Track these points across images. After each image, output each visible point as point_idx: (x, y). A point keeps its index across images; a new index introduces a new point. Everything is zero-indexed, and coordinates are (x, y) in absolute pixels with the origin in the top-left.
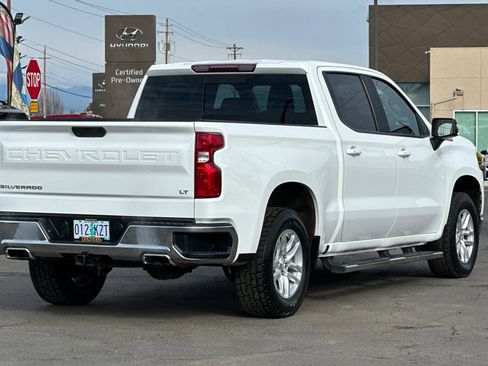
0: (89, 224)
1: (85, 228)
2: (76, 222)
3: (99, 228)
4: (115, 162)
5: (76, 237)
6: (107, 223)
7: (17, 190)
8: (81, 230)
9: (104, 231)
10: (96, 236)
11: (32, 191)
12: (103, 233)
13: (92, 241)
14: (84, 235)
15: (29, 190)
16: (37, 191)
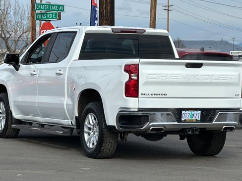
0: (190, 113)
1: (188, 115)
2: (183, 112)
3: (195, 115)
4: (208, 81)
5: (183, 119)
6: (200, 112)
7: (152, 96)
8: (186, 116)
9: (197, 116)
10: (193, 119)
11: (161, 96)
12: (197, 117)
13: (191, 121)
14: (187, 119)
15: (159, 96)
16: (164, 96)
